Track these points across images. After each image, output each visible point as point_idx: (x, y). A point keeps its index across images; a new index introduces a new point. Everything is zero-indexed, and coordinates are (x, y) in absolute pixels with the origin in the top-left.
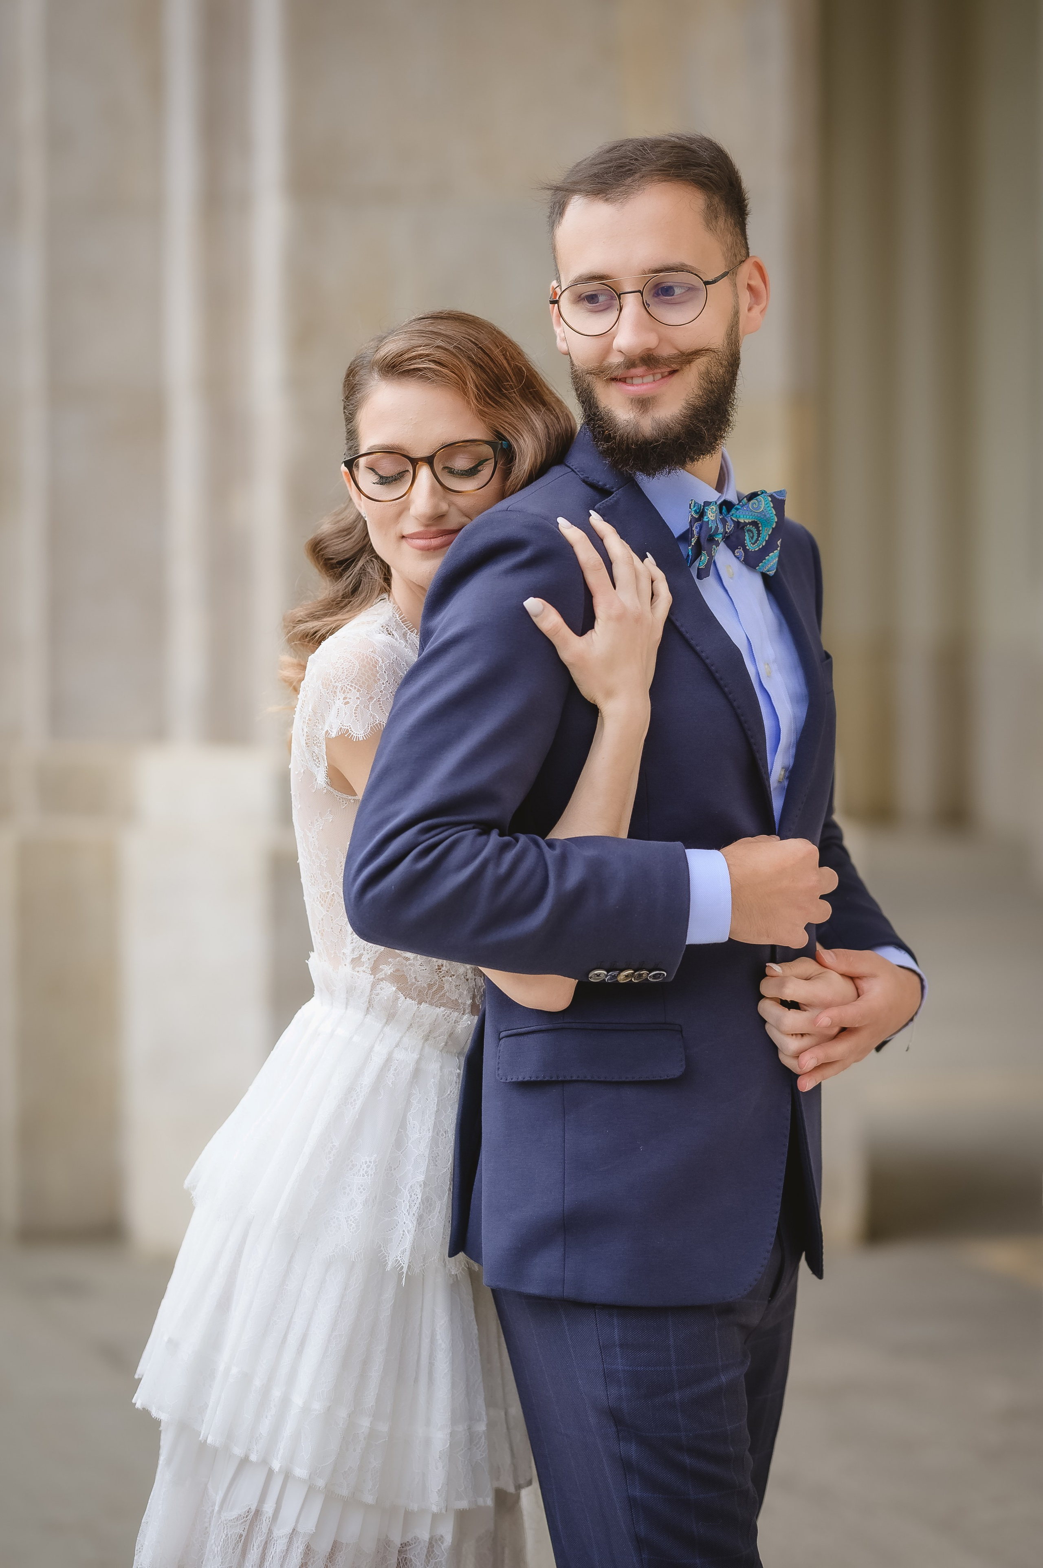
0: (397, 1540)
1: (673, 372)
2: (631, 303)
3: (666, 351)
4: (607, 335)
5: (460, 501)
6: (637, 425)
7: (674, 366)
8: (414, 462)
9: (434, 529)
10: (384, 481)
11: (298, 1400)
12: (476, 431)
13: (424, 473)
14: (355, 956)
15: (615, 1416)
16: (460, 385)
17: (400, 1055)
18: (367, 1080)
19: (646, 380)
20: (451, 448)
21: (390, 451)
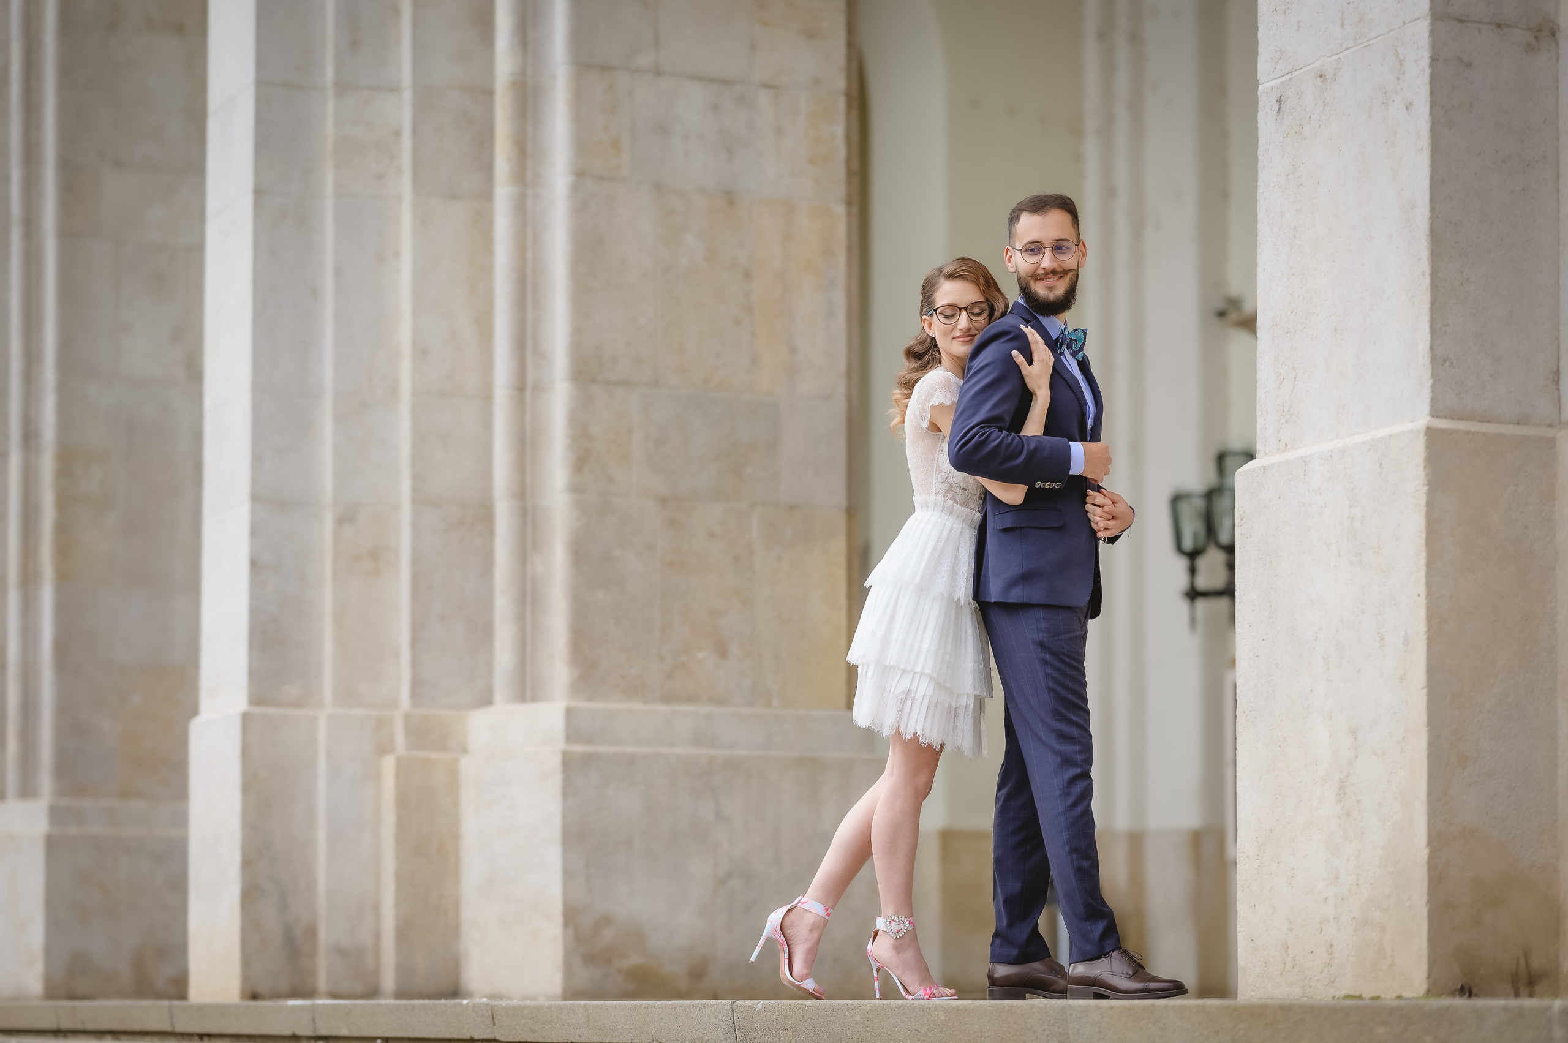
0: (954, 706)
1: (1061, 277)
2: (1048, 252)
3: (1059, 269)
4: (1038, 263)
5: (976, 325)
6: (1048, 296)
7: (1062, 275)
8: (960, 309)
9: (967, 334)
10: (946, 317)
11: (925, 646)
12: (982, 299)
13: (964, 313)
14: (937, 491)
15: (1041, 645)
16: (977, 284)
17: (955, 526)
18: (945, 534)
19: (1052, 279)
20: (974, 304)
21: (951, 305)
